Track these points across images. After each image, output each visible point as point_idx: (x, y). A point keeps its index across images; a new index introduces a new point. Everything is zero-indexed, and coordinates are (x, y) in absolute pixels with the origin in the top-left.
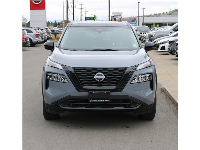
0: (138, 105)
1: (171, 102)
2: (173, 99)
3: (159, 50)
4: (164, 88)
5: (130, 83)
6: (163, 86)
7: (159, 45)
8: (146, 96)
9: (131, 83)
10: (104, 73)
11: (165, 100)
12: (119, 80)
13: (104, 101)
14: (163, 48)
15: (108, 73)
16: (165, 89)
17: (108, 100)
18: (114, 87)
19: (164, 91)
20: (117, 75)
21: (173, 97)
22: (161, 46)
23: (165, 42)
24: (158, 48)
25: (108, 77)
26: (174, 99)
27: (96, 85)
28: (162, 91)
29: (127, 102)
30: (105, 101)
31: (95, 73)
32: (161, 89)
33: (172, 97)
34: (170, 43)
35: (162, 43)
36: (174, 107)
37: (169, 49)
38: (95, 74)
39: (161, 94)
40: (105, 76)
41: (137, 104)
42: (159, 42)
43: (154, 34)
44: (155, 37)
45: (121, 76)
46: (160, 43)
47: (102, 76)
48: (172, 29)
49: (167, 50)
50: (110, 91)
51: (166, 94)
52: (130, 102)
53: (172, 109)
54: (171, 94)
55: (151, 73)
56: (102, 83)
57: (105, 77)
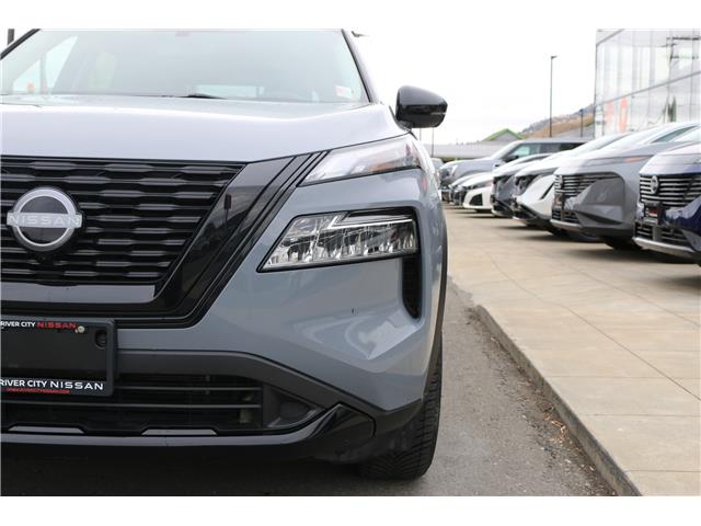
0: (312, 413)
1: (512, 366)
2: (520, 354)
3: (466, 204)
4: (480, 307)
5: (260, 270)
6: (477, 301)
7: (465, 193)
8: (374, 355)
9: (266, 266)
10: (78, 194)
11: (486, 358)
12: (179, 242)
13: (69, 385)
14: (477, 200)
15: (107, 193)
16: (485, 310)
17: (99, 380)
18: (145, 294)
19: (478, 317)
20: (169, 207)
21: (517, 343)
22: (471, 194)
23: (483, 185)
24: (463, 200)
25: (103, 218)
26: (523, 355)
27: (26, 272)
28: (471, 317)
29: (240, 397)
30: (79, 385)
31: (14, 191)
32: (470, 310)
33: (513, 346)
34: (496, 180)
35: (475, 187)
36: (525, 392)
37: (493, 199)
38: (17, 197)
39: (470, 329)
40: (79, 210)
41: (310, 409)
42: (467, 184)
43: (454, 168)
44: (457, 175)
45: (195, 219)
46: (469, 188)
47: (60, 209)
48: (501, 155)
49: (487, 204)
50: (108, 321)
51: (489, 331)
52: (258, 397)
53: (517, 404)
54: (507, 330)
55: (409, 211)
56: (63, 263)
57: (86, 223)
